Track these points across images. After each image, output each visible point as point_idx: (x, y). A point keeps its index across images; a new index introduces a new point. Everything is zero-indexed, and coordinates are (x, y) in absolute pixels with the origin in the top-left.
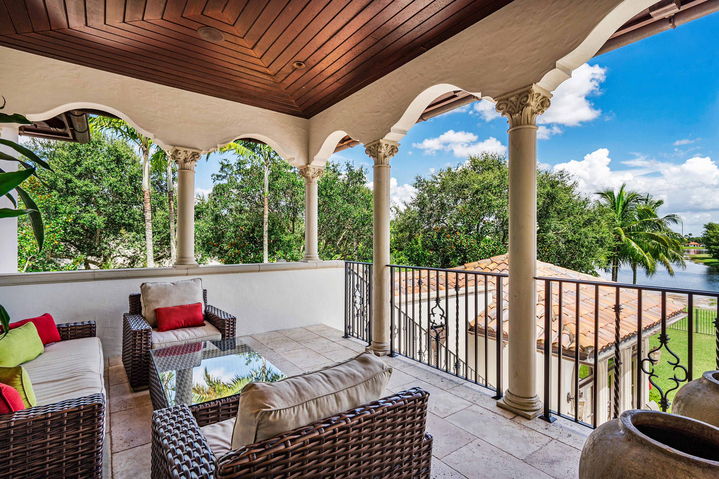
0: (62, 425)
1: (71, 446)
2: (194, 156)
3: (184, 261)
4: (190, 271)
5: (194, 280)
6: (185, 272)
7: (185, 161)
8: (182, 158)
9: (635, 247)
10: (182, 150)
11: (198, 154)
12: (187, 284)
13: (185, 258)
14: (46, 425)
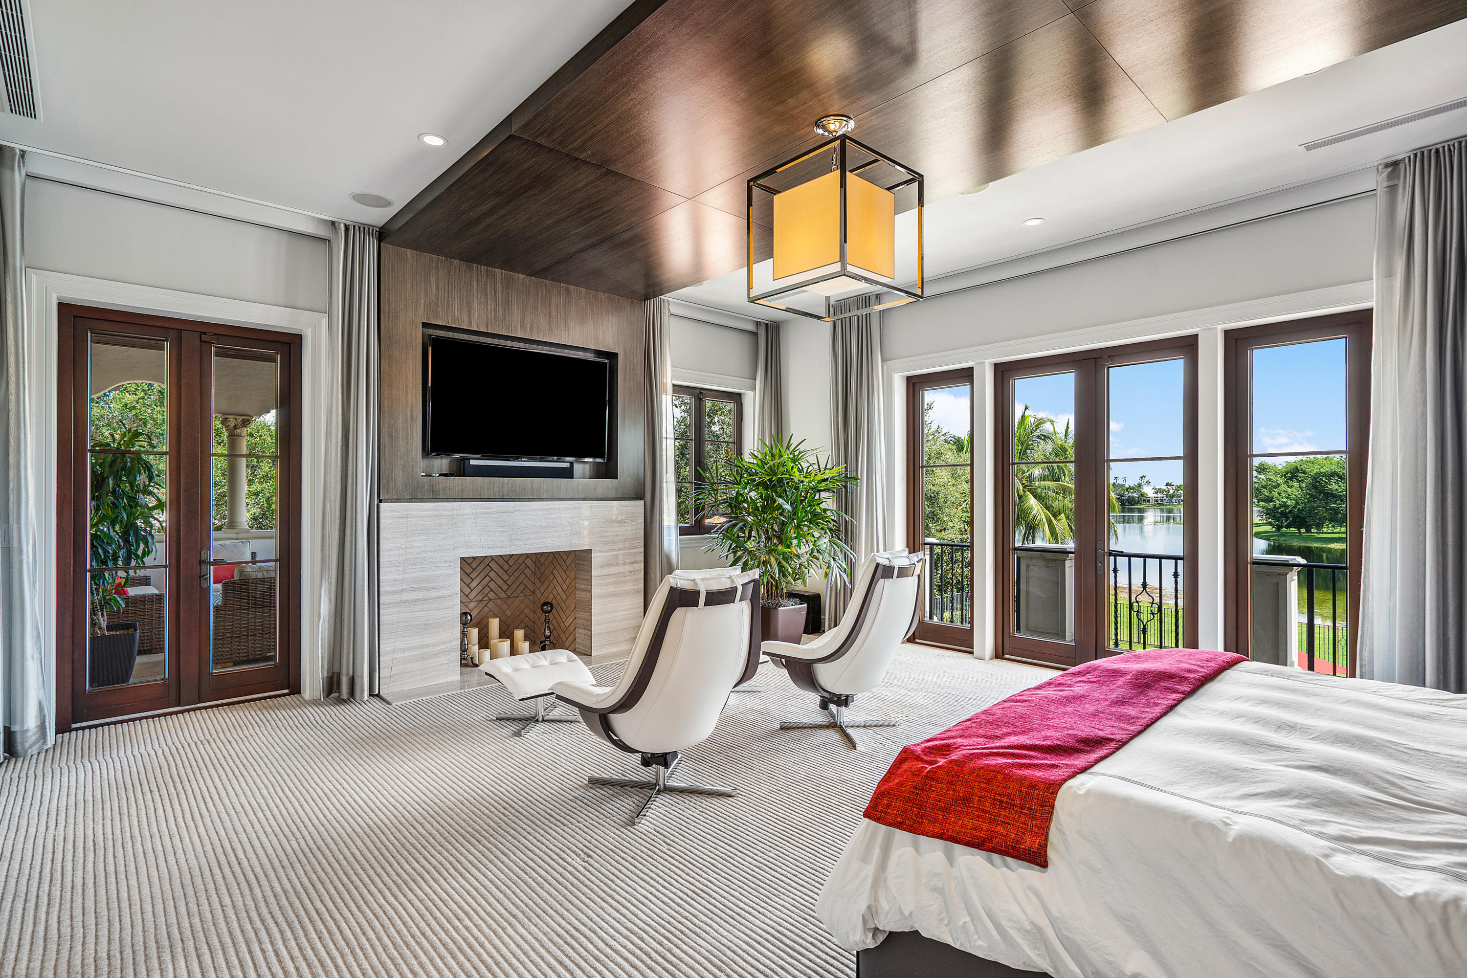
0: (153, 601)
1: (158, 612)
2: (244, 422)
3: (234, 526)
4: (240, 535)
5: (242, 542)
6: (234, 536)
7: (235, 427)
8: (232, 425)
9: (1034, 506)
10: (231, 418)
11: (248, 420)
12: (234, 545)
13: (235, 522)
14: (145, 600)
